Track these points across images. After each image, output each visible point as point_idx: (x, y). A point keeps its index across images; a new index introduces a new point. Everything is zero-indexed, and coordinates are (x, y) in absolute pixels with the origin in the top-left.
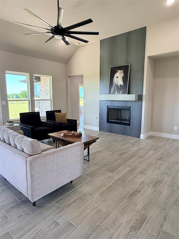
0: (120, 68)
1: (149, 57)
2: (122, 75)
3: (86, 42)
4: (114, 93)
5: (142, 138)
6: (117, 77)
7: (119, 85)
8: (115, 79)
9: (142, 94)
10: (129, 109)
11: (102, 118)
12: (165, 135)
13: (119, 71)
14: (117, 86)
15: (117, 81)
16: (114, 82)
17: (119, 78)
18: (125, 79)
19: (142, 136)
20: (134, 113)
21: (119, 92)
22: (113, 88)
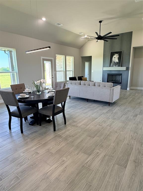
0: (117, 53)
1: (133, 47)
2: (118, 56)
3: (116, 39)
4: (113, 66)
5: (128, 90)
6: (115, 58)
7: (116, 62)
8: (113, 59)
9: (129, 67)
10: (121, 75)
11: (104, 80)
12: (139, 88)
13: (116, 54)
14: (115, 62)
15: (114, 60)
16: (113, 60)
17: (116, 58)
18: (119, 59)
19: (128, 89)
20: (124, 77)
21: (116, 66)
22: (112, 64)
